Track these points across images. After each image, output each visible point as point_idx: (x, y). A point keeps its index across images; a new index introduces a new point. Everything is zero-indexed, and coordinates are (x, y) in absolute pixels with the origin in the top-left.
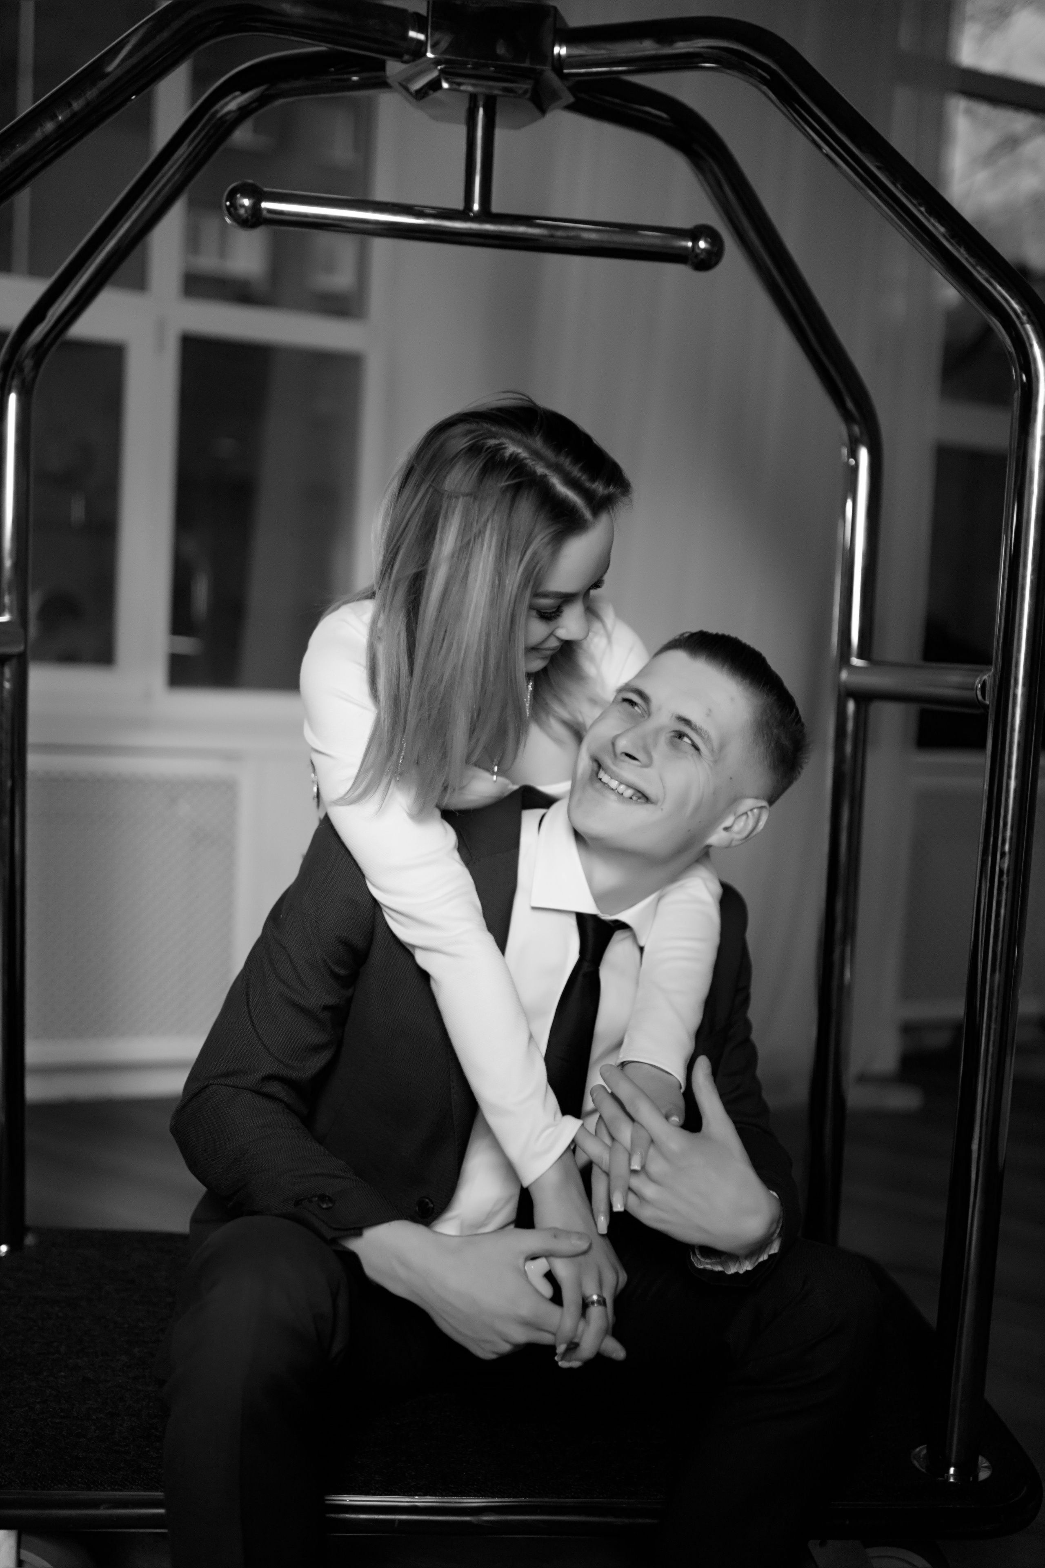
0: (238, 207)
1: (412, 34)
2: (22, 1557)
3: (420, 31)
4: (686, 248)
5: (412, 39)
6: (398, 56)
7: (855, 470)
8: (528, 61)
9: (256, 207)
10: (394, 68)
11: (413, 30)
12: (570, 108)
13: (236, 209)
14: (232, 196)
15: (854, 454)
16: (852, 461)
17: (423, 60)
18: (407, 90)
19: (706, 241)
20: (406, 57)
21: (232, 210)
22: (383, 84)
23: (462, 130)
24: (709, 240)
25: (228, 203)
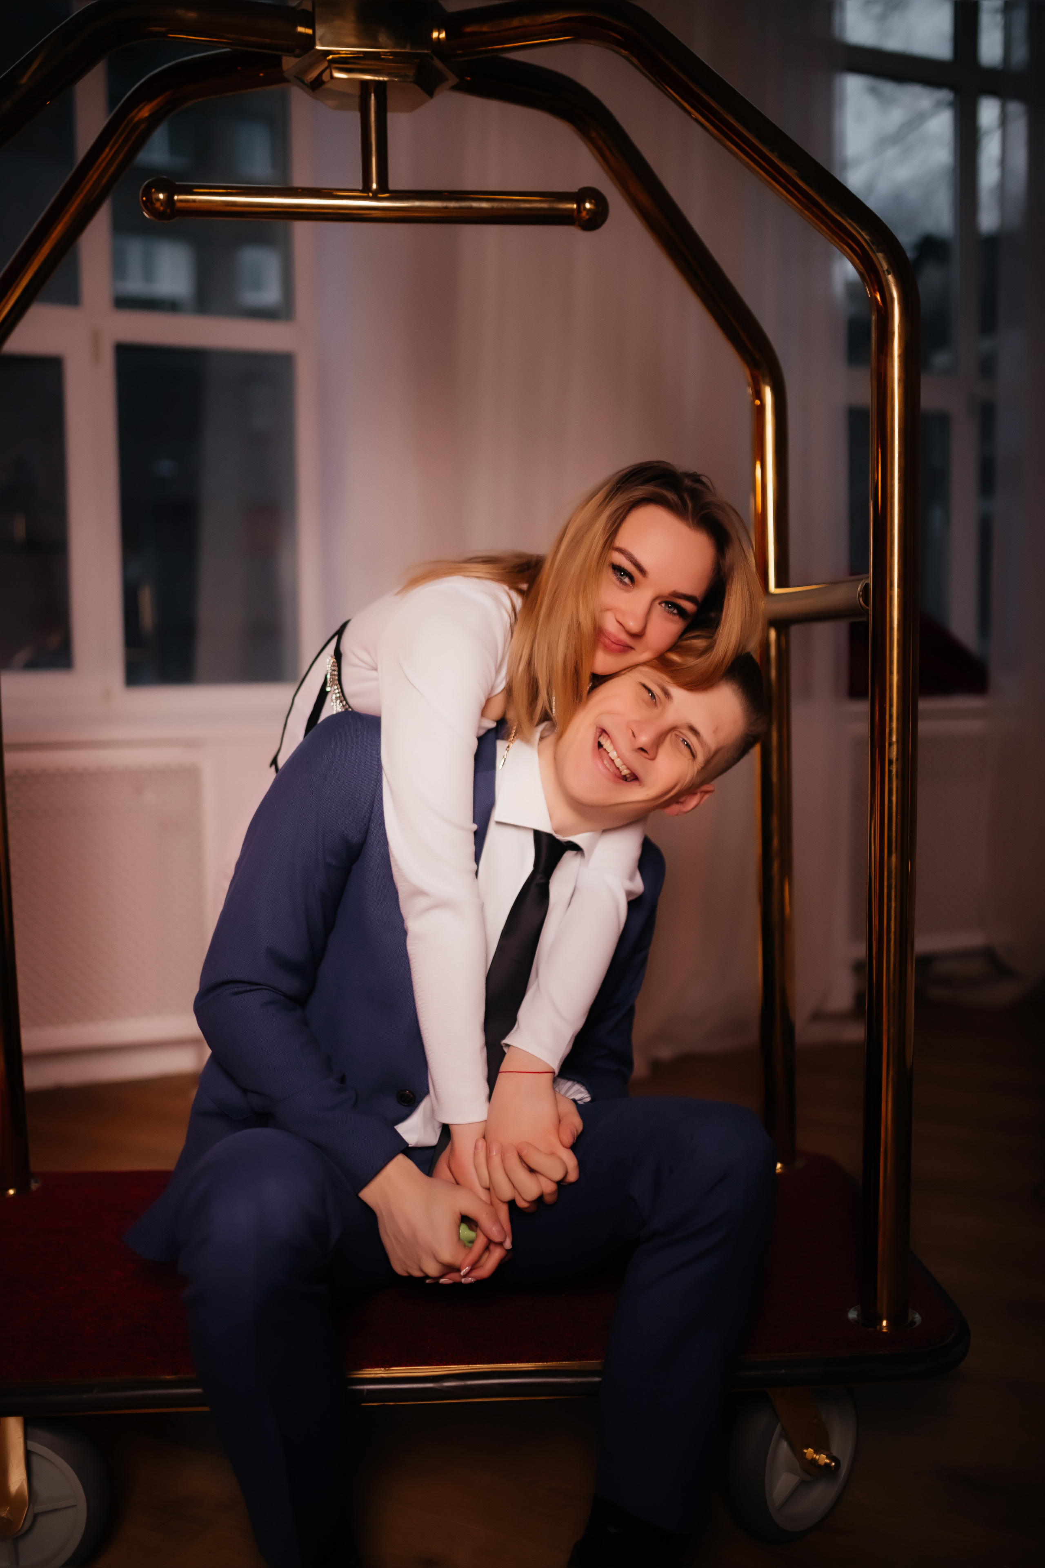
0: (154, 201)
1: (300, 29)
2: (29, 1448)
3: (307, 27)
4: (572, 210)
5: (301, 34)
6: (290, 51)
7: (761, 409)
8: (408, 46)
9: (170, 198)
10: (289, 63)
11: (302, 26)
12: (456, 88)
13: (152, 203)
14: (147, 192)
15: (759, 395)
16: (758, 402)
17: (312, 51)
18: (303, 81)
19: (590, 203)
20: (297, 51)
21: (148, 204)
22: (282, 79)
23: (356, 116)
24: (593, 201)
25: (144, 199)
